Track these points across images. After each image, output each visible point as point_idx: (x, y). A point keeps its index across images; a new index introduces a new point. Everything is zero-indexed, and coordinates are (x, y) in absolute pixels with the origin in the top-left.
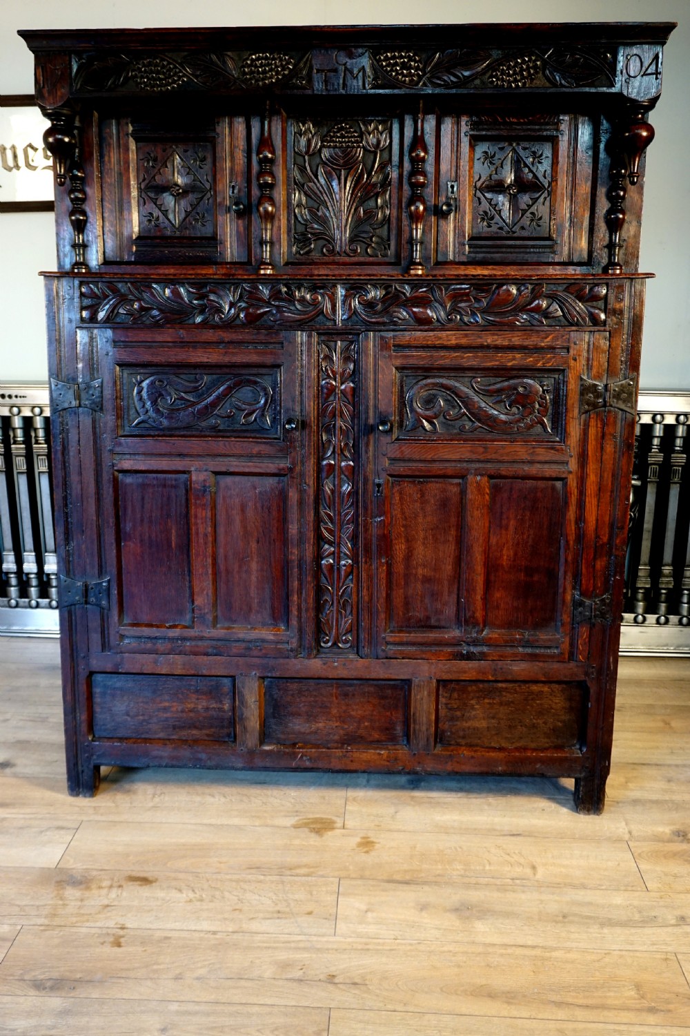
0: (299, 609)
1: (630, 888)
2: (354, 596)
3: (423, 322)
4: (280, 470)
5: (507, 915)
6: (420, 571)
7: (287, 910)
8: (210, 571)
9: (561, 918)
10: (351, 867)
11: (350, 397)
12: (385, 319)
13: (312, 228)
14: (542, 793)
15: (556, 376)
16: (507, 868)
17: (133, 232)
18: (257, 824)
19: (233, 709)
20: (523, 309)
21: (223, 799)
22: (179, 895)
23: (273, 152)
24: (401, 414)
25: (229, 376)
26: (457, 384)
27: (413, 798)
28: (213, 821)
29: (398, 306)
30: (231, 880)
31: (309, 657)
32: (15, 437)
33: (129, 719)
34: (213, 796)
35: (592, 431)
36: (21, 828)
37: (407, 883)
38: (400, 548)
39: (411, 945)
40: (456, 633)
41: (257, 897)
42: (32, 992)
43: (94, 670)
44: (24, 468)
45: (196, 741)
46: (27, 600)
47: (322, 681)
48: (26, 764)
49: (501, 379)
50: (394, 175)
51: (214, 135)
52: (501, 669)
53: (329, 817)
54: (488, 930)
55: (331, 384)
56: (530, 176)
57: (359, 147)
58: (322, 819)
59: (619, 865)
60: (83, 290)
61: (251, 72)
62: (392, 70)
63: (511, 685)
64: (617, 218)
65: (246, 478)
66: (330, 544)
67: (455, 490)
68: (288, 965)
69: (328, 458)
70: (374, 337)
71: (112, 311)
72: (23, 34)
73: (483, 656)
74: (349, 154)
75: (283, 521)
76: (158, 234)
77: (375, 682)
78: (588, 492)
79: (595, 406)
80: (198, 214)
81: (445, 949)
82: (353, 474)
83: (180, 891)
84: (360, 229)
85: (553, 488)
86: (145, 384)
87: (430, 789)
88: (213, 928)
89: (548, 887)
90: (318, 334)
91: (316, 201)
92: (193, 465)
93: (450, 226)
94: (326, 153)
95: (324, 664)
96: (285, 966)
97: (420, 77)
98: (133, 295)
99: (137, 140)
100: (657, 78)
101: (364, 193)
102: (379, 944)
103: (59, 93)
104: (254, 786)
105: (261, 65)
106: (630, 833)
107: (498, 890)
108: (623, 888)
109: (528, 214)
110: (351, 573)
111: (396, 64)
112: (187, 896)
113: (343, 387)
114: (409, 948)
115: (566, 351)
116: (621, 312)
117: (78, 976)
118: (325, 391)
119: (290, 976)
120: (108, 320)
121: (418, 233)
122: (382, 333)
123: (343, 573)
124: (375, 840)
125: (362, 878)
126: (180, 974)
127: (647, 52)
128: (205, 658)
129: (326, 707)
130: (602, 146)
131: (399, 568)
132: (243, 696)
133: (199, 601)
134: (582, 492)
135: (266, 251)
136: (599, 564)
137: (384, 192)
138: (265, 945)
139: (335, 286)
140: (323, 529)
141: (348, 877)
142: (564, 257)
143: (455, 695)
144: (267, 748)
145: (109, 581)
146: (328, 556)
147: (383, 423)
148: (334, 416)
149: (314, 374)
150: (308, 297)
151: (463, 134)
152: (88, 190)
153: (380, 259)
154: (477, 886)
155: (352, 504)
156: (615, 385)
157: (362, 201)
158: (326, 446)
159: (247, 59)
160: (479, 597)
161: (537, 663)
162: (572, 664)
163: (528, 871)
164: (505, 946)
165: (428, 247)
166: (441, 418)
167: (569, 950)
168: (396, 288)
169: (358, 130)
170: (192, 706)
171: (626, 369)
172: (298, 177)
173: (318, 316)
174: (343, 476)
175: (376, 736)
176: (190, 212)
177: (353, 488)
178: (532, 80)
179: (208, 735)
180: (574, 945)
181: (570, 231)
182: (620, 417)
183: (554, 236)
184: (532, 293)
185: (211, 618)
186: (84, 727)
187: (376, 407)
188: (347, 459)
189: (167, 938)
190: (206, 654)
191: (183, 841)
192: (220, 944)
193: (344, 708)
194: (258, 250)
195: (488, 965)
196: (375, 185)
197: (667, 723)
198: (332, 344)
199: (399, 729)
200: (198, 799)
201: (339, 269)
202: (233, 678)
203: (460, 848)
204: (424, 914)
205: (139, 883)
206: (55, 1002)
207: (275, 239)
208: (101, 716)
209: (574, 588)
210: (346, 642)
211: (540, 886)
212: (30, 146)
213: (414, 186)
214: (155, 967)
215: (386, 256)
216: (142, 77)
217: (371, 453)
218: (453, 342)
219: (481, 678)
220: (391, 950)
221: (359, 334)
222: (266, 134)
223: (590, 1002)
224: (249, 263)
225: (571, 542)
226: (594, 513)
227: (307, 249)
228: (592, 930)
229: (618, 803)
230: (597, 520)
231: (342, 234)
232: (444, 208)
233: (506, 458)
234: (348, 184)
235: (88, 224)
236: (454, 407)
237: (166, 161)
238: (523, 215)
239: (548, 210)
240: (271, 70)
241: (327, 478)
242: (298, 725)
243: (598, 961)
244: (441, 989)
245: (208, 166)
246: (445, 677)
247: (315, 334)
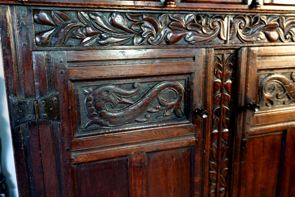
3: (271, 40)
4: (190, 143)
11: (229, 89)
12: (253, 39)
25: (156, 83)
26: (284, 77)
29: (260, 30)
38: (251, 175)
55: (219, 82)
66: (215, 182)
69: (215, 129)
70: (248, 50)
90: (215, 50)
92: (133, 150)
113: (226, 84)
131: (250, 186)
139: (226, 17)
140: (211, 175)
146: (212, 189)
148: (220, 103)
150: (211, 23)
158: (215, 122)
166: (276, 98)
168: (260, 19)
173: (216, 37)
174: (223, 140)
177: (229, 146)
187: (246, 95)
188: (225, 128)
198: (221, 56)
217: (241, 124)
221: (238, 49)
241: (214, 142)
247: (213, 49)
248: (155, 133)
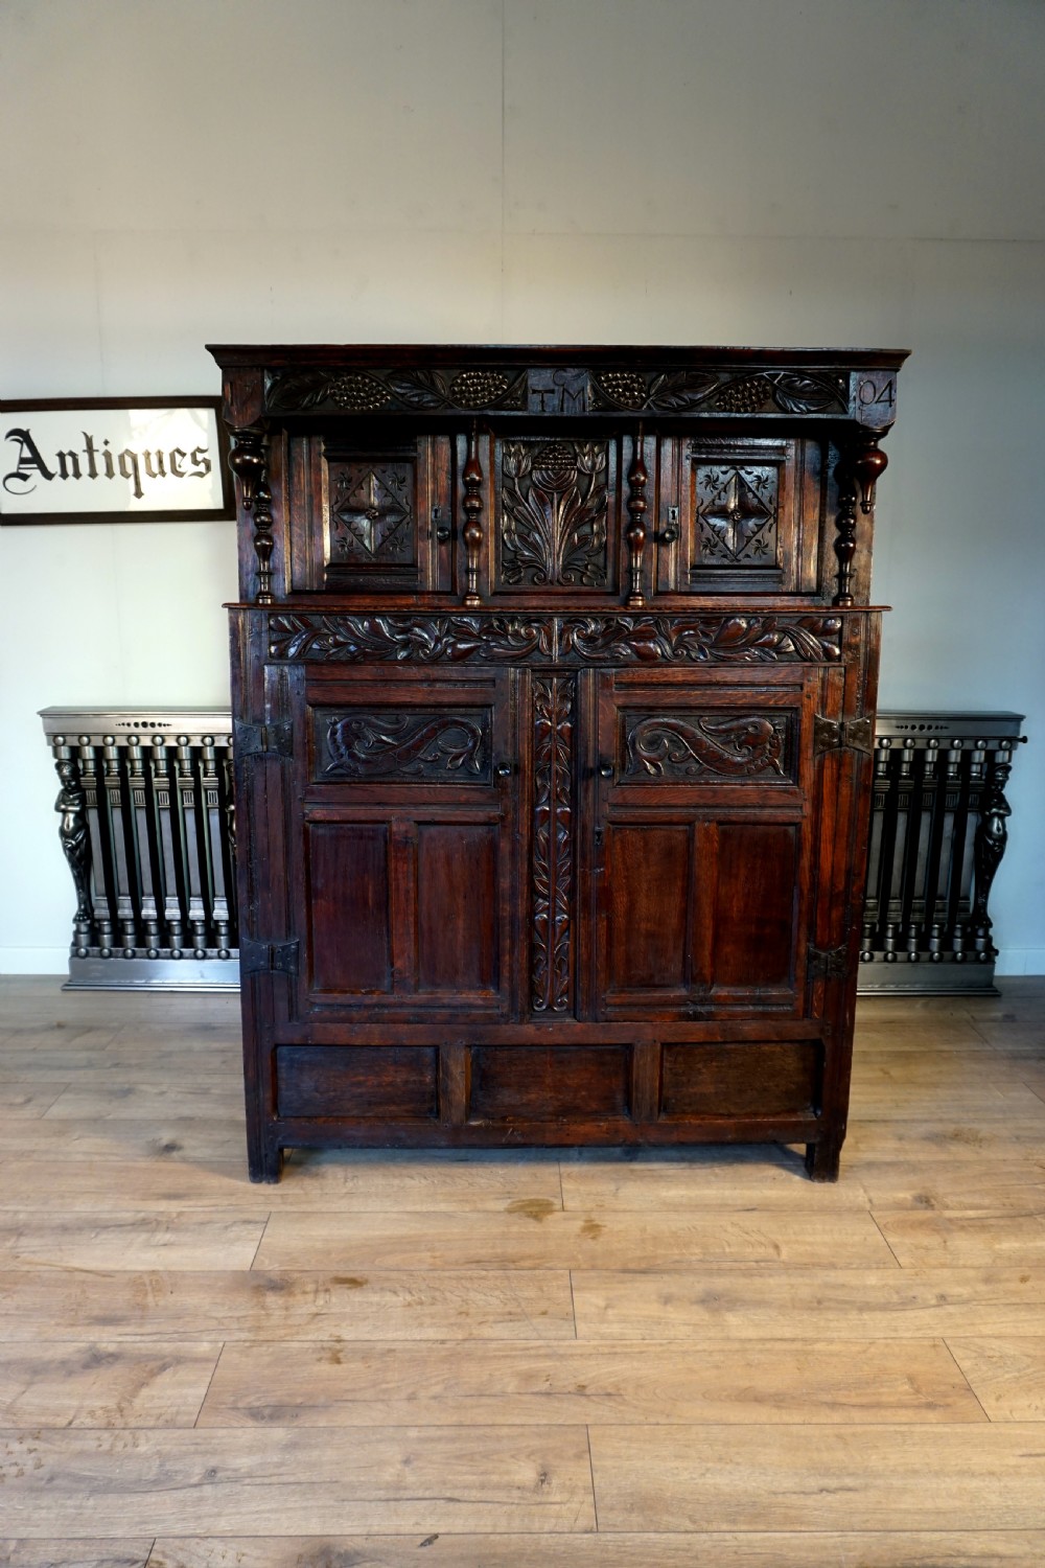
0: (511, 971)
1: (882, 1266)
2: (571, 955)
3: (647, 658)
4: (490, 818)
5: (760, 1304)
6: (643, 926)
7: (519, 1310)
8: (412, 931)
9: (816, 1304)
10: (580, 1257)
11: (566, 738)
12: (606, 655)
13: (523, 555)
14: (769, 1159)
15: (789, 715)
16: (749, 1250)
17: (323, 559)
18: (467, 1209)
19: (436, 1081)
20: (751, 644)
21: (423, 1181)
22: (395, 1299)
23: (480, 474)
24: (623, 758)
25: (433, 717)
26: (682, 723)
27: (632, 1171)
28: (418, 1208)
29: (620, 640)
30: (450, 1278)
31: (521, 1023)
32: (157, 769)
33: (318, 1095)
34: (412, 1178)
35: (827, 773)
36: (202, 1224)
37: (643, 1272)
38: (621, 901)
39: (661, 1345)
40: (682, 992)
41: (483, 1297)
42: (251, 1423)
43: (279, 1042)
44: (167, 803)
45: (394, 1118)
46: (169, 950)
47: (534, 1048)
48: (195, 1145)
49: (728, 719)
50: (610, 498)
51: (414, 454)
52: (730, 1029)
53: (546, 1198)
54: (740, 1322)
55: (546, 724)
56: (755, 501)
57: (573, 469)
58: (537, 1200)
59: (865, 1239)
60: (272, 623)
61: (462, 392)
62: (614, 392)
63: (740, 1046)
64: (848, 546)
65: (452, 827)
66: (545, 897)
67: (680, 837)
68: (531, 1377)
69: (542, 804)
70: (595, 672)
71: (305, 647)
72: (212, 349)
73: (710, 1017)
74: (563, 476)
75: (493, 873)
76: (353, 561)
77: (593, 1048)
78: (823, 838)
79: (830, 745)
80: (396, 538)
81: (699, 1347)
82: (571, 821)
83: (395, 1293)
84: (574, 556)
85: (786, 833)
86: (339, 726)
87: (648, 1160)
88: (441, 1337)
89: (796, 1268)
90: (533, 671)
91: (526, 526)
92: (393, 813)
93: (671, 555)
94: (536, 475)
95: (538, 1029)
96: (528, 1377)
97: (644, 400)
98: (328, 629)
99: (330, 460)
100: (891, 406)
101: (578, 518)
102: (626, 1346)
103: (249, 412)
104: (455, 1164)
105: (473, 384)
106: (870, 1201)
107: (744, 1275)
108: (874, 1266)
109: (753, 541)
110: (568, 928)
111: (618, 386)
112: (405, 1299)
113: (559, 727)
114: (659, 1349)
115: (798, 688)
116: (857, 647)
117: (299, 1400)
118: (540, 732)
119: (536, 1390)
120: (299, 654)
121: (638, 562)
122: (602, 670)
123: (558, 930)
124: (600, 1223)
125: (594, 1268)
126: (413, 1393)
127: (880, 379)
128: (406, 1026)
129: (540, 1076)
130: (831, 472)
131: (620, 922)
132: (447, 1067)
133: (399, 964)
134: (817, 837)
135: (472, 580)
136: (835, 915)
137: (601, 517)
138: (501, 1353)
139: (551, 619)
140: (537, 884)
141: (579, 1269)
142: (791, 587)
143: (680, 1059)
144: (473, 1123)
145: (298, 944)
146: (542, 912)
147: (606, 768)
148: (550, 759)
149: (528, 714)
150: (522, 631)
151: (684, 457)
152: (275, 513)
153: (595, 589)
154: (720, 1272)
155: (569, 855)
156: (852, 722)
157: (576, 528)
158: (540, 791)
159: (457, 378)
160: (707, 953)
161: (769, 1022)
162: (806, 1022)
163: (771, 1251)
164: (762, 1340)
165: (649, 575)
166: (666, 761)
167: (831, 1341)
168: (618, 622)
169: (572, 451)
170: (390, 1079)
171: (862, 707)
172: (507, 501)
173: (533, 650)
174: (559, 824)
175: (594, 1106)
176: (387, 537)
177: (569, 837)
178: (762, 405)
179: (407, 1111)
180: (835, 1335)
181: (797, 559)
182: (856, 757)
183: (782, 565)
184: (763, 626)
185: (413, 983)
186: (268, 1106)
187: (596, 749)
188: (563, 805)
189: (391, 1351)
190: (408, 1022)
191: (387, 1233)
192: (451, 1355)
193: (558, 1076)
194: (464, 579)
195: (748, 1364)
196: (590, 510)
197: (886, 1073)
198: (547, 681)
199: (620, 1098)
200: (396, 1182)
201: (551, 600)
202: (437, 1049)
203: (694, 1228)
204: (669, 1308)
205: (347, 1285)
206: (279, 1433)
207: (482, 568)
208: (286, 1094)
209: (808, 940)
210: (561, 1004)
211: (788, 1268)
212: (178, 451)
213: (633, 511)
214: (384, 1386)
215: (603, 585)
216: (342, 395)
217: (590, 800)
218: (680, 678)
219: (709, 1040)
220: (641, 1352)
221: (577, 671)
222: (473, 456)
223: (864, 1400)
224: (453, 592)
225: (806, 892)
226: (830, 859)
227: (517, 577)
228: (850, 1317)
229: (851, 1167)
230: (833, 867)
231: (554, 563)
232: (667, 535)
233: (736, 803)
234: (562, 508)
235: (275, 550)
236: (679, 748)
237: (361, 483)
238: (748, 542)
239: (774, 537)
240: (483, 390)
241: (541, 826)
242: (507, 1097)
243: (864, 1352)
244: (704, 1397)
245: (407, 489)
246: (670, 1040)
247: (529, 670)
248: (429, 792)
